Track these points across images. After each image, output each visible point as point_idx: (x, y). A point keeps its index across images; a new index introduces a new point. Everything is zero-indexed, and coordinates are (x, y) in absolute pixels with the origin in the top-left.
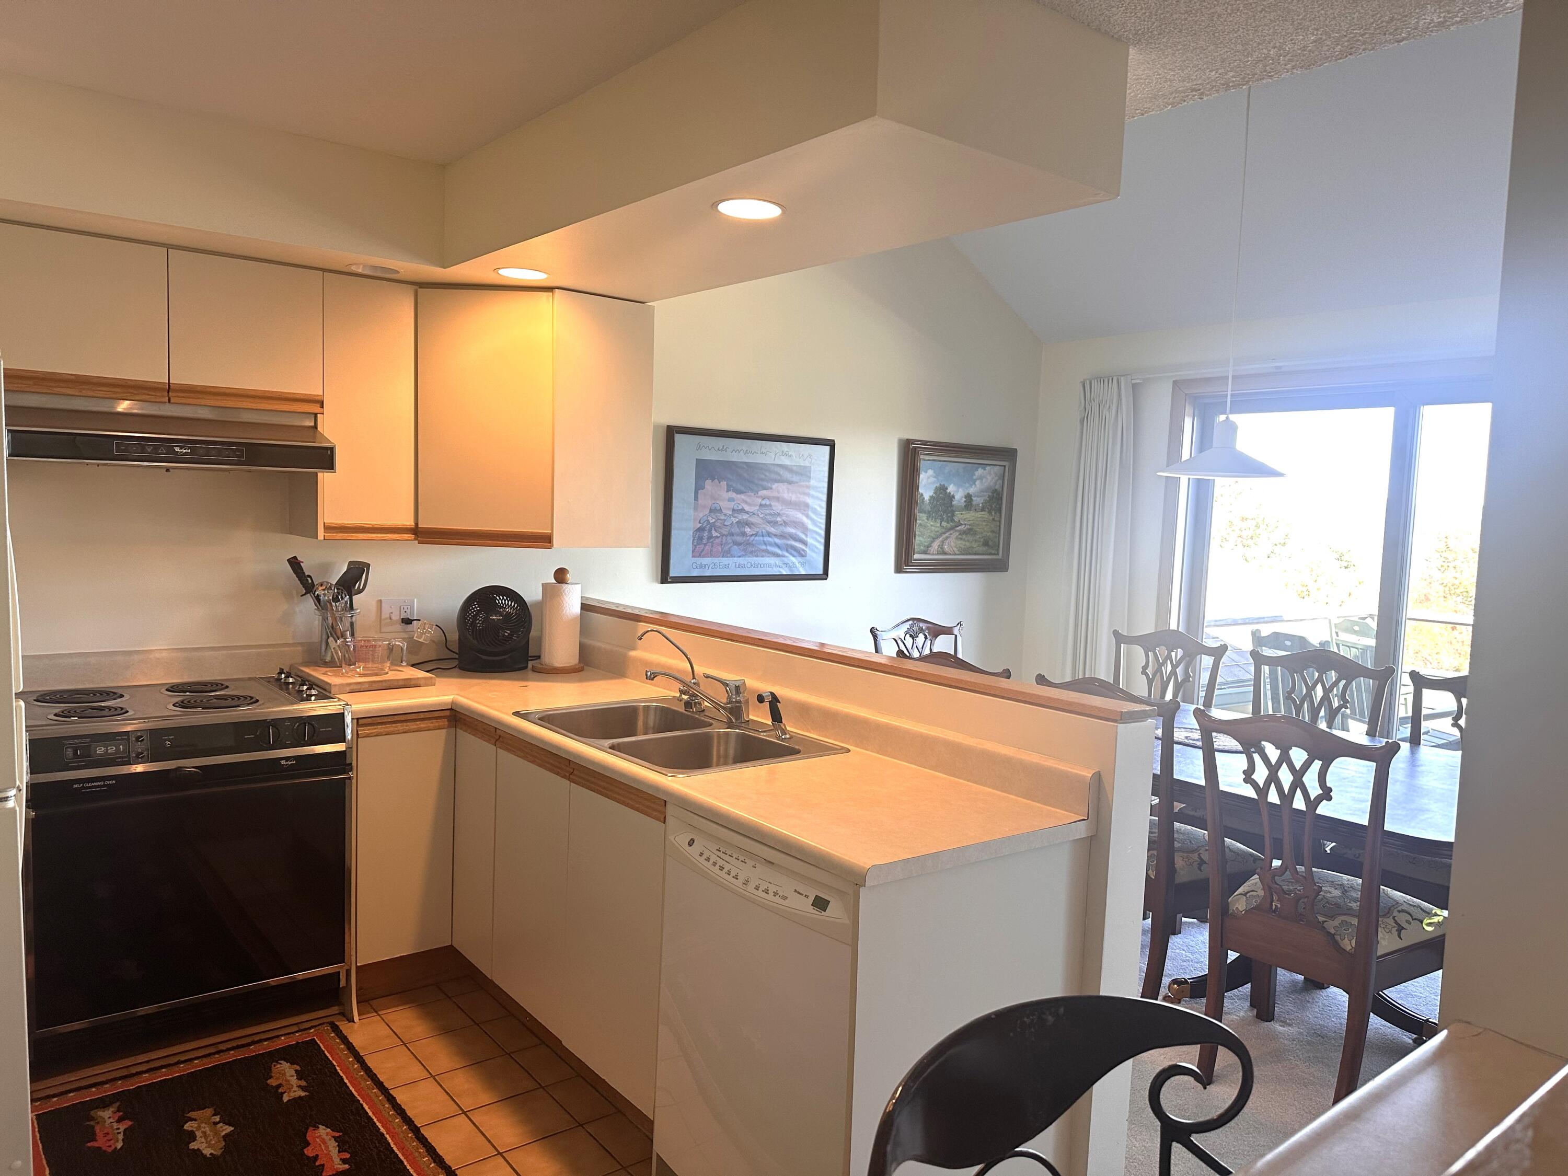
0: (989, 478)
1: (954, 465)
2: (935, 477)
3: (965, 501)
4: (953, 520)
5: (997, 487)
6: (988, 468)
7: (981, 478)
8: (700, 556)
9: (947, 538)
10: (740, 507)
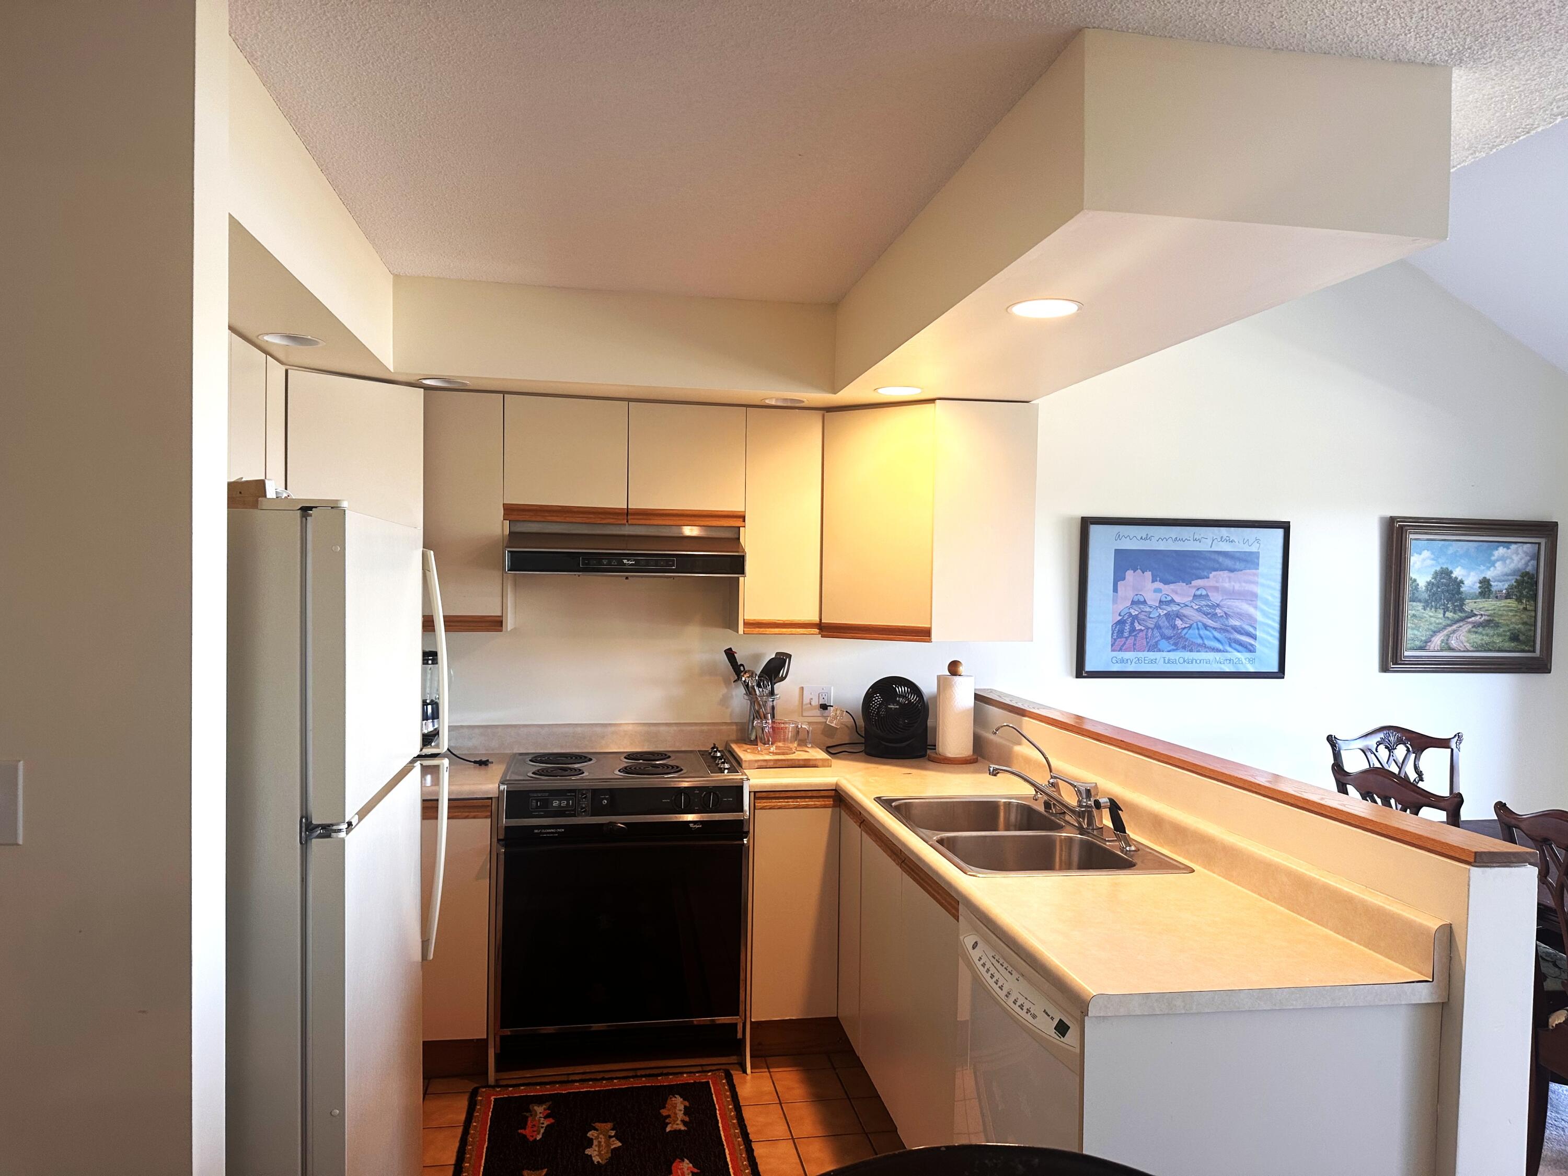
0: (1516, 558)
1: (1461, 546)
2: (1433, 559)
3: (1480, 587)
4: (1461, 610)
5: (1529, 569)
6: (1513, 547)
7: (1503, 559)
8: (1120, 650)
9: (1454, 632)
10: (1169, 598)
